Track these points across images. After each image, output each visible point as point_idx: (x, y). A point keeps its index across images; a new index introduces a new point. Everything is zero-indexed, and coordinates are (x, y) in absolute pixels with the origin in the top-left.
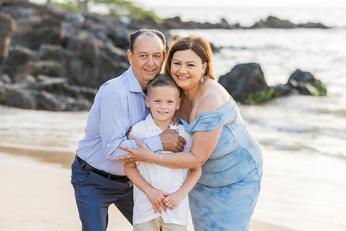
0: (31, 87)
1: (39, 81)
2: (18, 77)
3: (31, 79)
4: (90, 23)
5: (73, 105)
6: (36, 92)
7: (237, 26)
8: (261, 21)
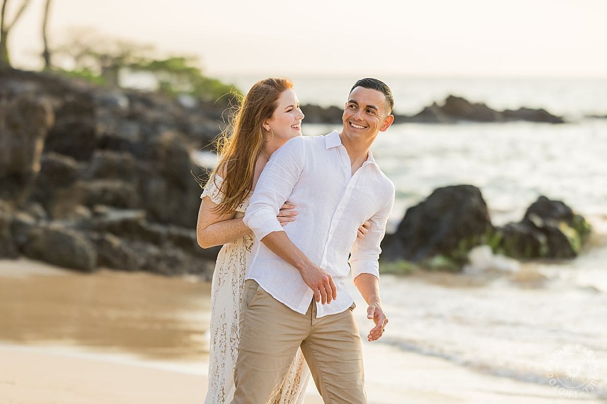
0: (84, 226)
1: (96, 215)
2: (57, 208)
3: (83, 211)
4: (139, 107)
5: (158, 259)
6: (95, 236)
8: (435, 104)
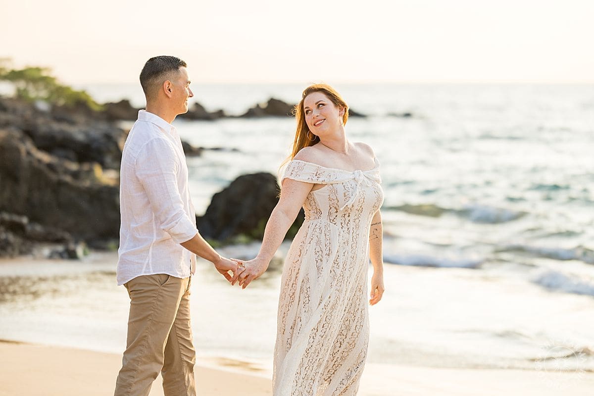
7: (220, 115)
8: (258, 106)
